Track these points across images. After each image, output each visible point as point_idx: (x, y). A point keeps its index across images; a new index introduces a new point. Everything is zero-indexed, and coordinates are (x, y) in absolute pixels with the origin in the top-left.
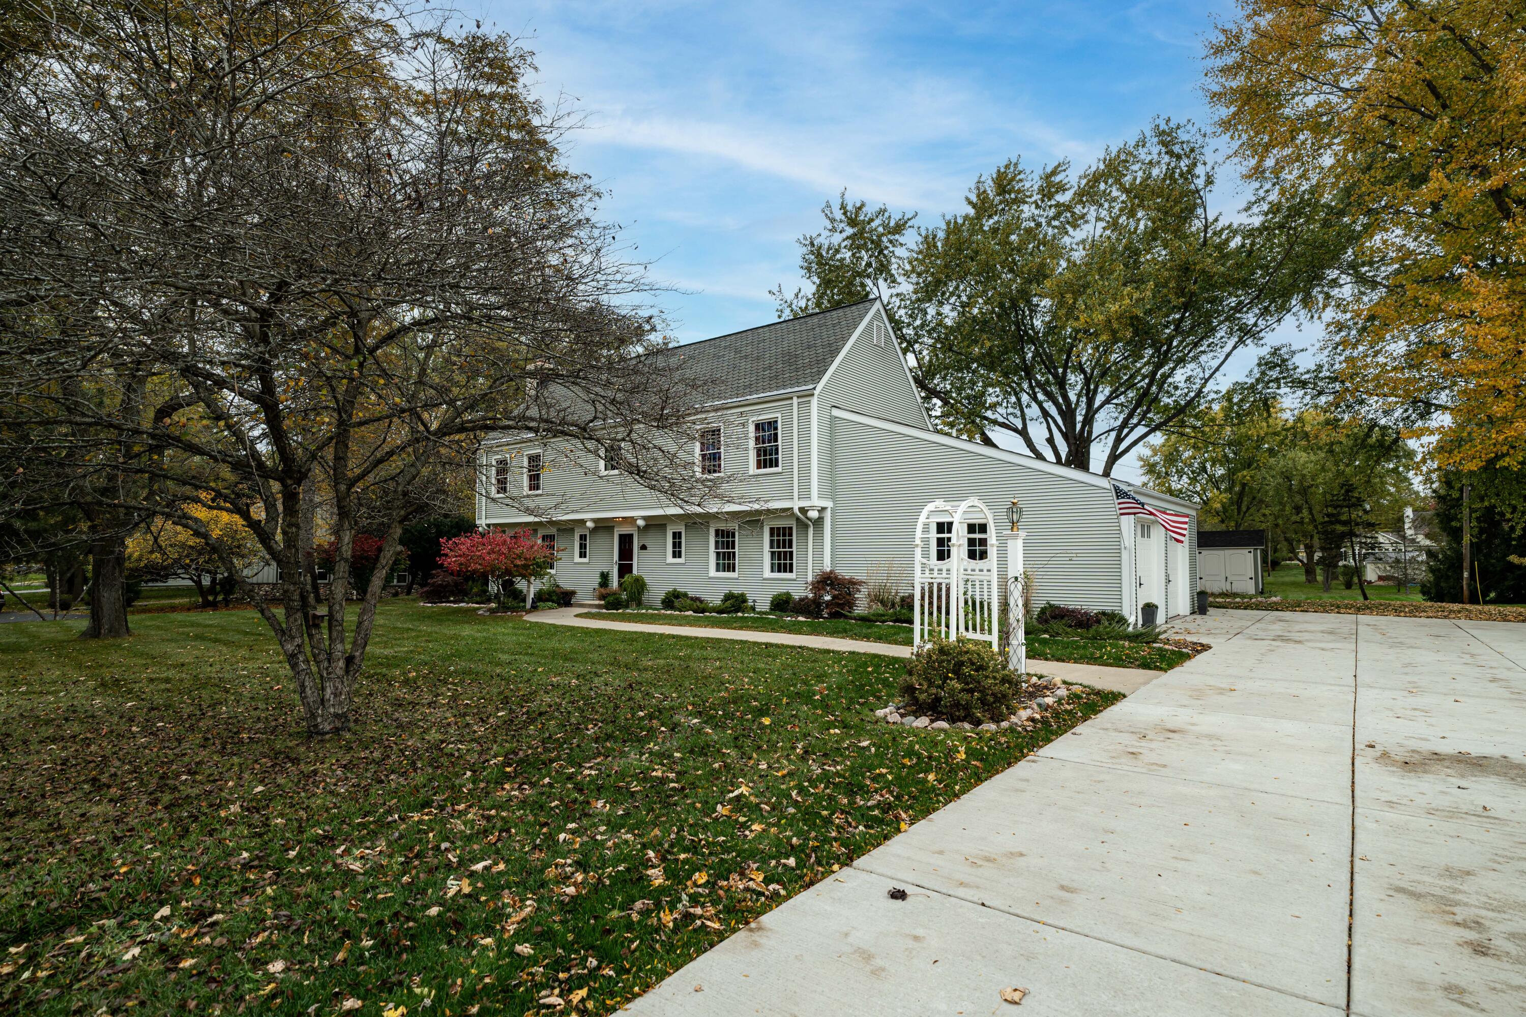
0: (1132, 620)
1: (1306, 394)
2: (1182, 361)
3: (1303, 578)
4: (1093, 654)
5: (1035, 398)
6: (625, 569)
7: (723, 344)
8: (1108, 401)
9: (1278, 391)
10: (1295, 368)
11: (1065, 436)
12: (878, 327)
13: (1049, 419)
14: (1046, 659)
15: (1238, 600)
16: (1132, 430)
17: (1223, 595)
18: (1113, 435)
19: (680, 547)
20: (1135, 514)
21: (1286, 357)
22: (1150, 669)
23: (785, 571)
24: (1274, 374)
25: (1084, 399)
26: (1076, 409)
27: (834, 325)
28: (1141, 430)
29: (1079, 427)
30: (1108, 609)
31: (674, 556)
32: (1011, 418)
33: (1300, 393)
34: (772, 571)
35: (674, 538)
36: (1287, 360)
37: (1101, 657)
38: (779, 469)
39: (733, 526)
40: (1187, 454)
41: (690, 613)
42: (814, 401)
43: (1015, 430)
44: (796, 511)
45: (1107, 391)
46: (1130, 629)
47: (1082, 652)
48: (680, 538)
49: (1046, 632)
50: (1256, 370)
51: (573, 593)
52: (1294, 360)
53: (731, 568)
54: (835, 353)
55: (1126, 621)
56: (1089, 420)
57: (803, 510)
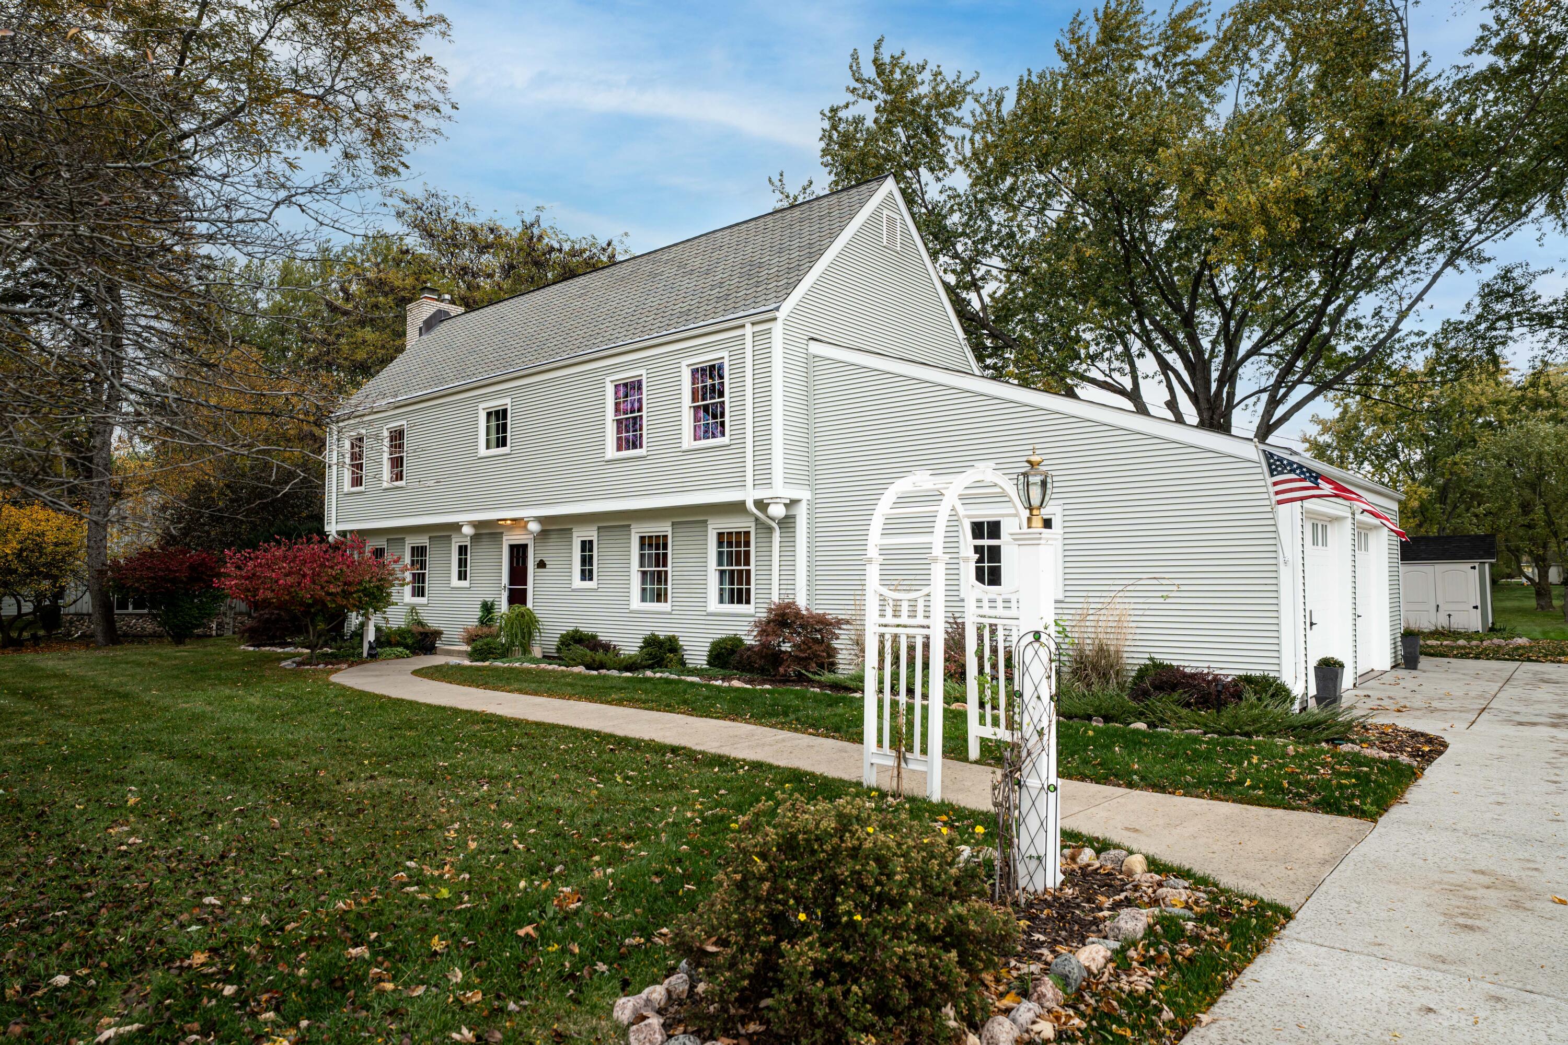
0: (1297, 690)
1: (1552, 335)
2: (1368, 285)
3: (1533, 603)
4: (1223, 774)
5: (1149, 343)
6: (517, 597)
7: (665, 257)
8: (1255, 351)
9: (1510, 334)
10: (1534, 299)
11: (1194, 398)
12: (891, 221)
13: (1170, 373)
14: (1130, 785)
15: (1462, 642)
16: (1290, 389)
17: (1437, 634)
18: (1265, 397)
19: (591, 564)
20: (1302, 499)
21: (1522, 282)
22: (1341, 813)
23: (740, 601)
24: (1502, 307)
25: (1222, 348)
26: (1210, 361)
27: (821, 218)
28: (1303, 390)
29: (1214, 386)
30: (1256, 671)
31: (583, 578)
32: (1116, 375)
33: (1543, 334)
34: (721, 601)
35: (583, 550)
36: (1523, 288)
37: (1241, 782)
38: (725, 440)
39: (663, 528)
40: (1369, 432)
41: (580, 669)
42: (778, 329)
43: (1122, 392)
44: (750, 505)
45: (1258, 334)
46: (1297, 707)
47: (1201, 767)
48: (591, 550)
49: (1140, 716)
50: (1477, 301)
51: (438, 634)
52: (1533, 287)
53: (660, 596)
54: (814, 255)
55: (1288, 692)
56: (1229, 377)
57: (761, 505)
